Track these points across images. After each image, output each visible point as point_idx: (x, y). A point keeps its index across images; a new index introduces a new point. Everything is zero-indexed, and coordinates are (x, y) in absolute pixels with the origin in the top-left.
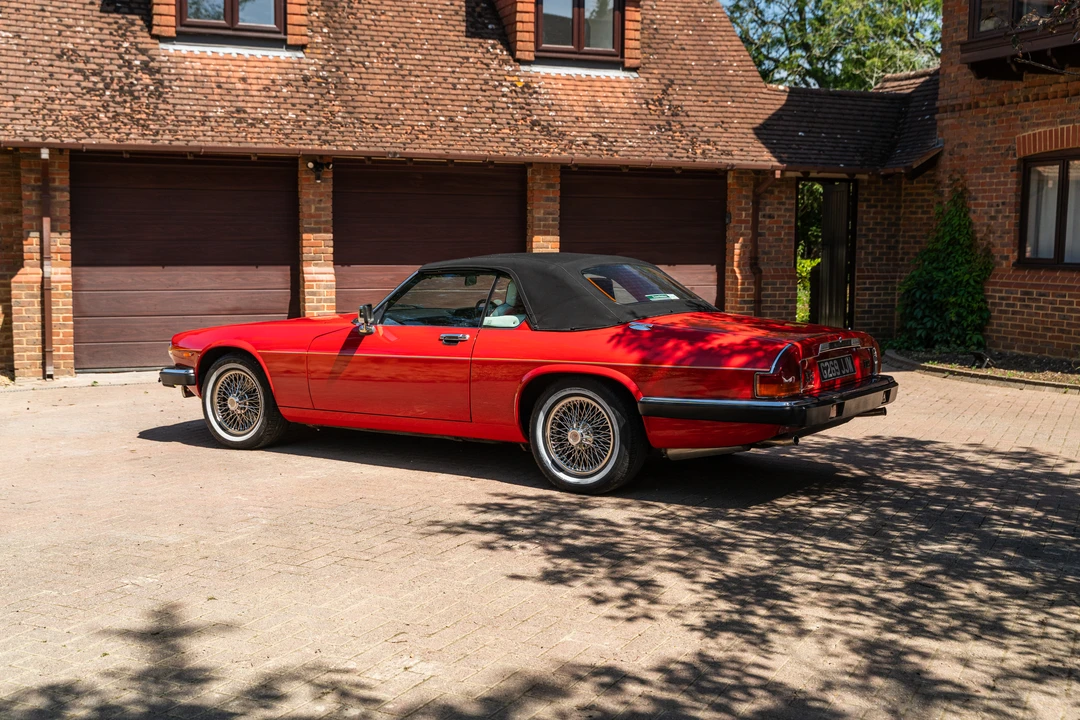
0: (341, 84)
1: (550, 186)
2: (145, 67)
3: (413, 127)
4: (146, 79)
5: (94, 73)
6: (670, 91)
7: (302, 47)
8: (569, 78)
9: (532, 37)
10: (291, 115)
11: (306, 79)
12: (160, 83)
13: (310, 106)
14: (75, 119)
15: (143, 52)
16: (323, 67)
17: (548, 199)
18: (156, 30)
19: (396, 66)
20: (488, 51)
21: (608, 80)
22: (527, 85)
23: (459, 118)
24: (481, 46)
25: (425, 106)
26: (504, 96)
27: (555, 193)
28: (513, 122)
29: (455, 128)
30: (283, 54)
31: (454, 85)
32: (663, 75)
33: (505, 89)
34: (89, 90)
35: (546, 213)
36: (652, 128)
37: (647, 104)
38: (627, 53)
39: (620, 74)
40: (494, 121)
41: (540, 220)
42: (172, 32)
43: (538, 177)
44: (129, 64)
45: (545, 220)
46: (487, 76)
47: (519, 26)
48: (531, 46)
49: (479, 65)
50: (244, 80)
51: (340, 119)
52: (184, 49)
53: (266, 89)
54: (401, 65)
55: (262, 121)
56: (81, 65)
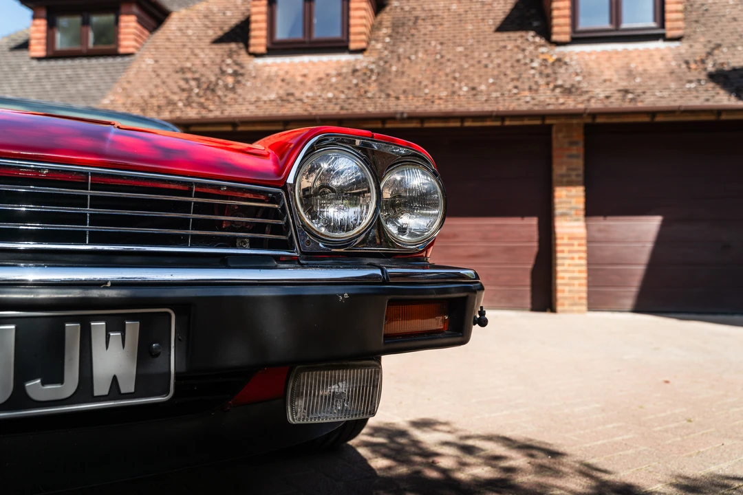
0: (383, 72)
1: (572, 143)
2: (235, 74)
3: (433, 96)
4: (230, 80)
5: (195, 79)
6: (716, 52)
7: (361, 51)
8: (604, 52)
9: (568, 21)
10: (330, 95)
11: (355, 71)
12: (238, 82)
13: (349, 88)
14: (159, 107)
15: (236, 63)
16: (374, 63)
17: (571, 156)
18: (252, 49)
19: (438, 57)
20: (527, 40)
21: (647, 50)
22: (559, 60)
23: (483, 87)
24: (522, 37)
25: (453, 82)
26: (533, 68)
27: (579, 150)
28: (534, 87)
29: (474, 95)
30: (344, 58)
31: (486, 66)
32: (709, 42)
33: (535, 64)
34: (183, 90)
35: (569, 169)
36: (690, 82)
37: (687, 63)
38: (668, 25)
39: (660, 44)
40: (516, 87)
41: (562, 176)
42: (262, 49)
43: (560, 135)
44: (223, 72)
45: (569, 176)
46: (520, 56)
47: (555, 13)
48: (568, 29)
49: (516, 50)
50: (304, 76)
51: (369, 95)
52: (269, 60)
53: (320, 79)
54: (442, 57)
55: (301, 100)
56: (189, 75)
